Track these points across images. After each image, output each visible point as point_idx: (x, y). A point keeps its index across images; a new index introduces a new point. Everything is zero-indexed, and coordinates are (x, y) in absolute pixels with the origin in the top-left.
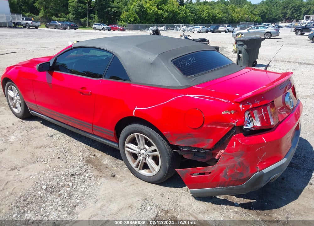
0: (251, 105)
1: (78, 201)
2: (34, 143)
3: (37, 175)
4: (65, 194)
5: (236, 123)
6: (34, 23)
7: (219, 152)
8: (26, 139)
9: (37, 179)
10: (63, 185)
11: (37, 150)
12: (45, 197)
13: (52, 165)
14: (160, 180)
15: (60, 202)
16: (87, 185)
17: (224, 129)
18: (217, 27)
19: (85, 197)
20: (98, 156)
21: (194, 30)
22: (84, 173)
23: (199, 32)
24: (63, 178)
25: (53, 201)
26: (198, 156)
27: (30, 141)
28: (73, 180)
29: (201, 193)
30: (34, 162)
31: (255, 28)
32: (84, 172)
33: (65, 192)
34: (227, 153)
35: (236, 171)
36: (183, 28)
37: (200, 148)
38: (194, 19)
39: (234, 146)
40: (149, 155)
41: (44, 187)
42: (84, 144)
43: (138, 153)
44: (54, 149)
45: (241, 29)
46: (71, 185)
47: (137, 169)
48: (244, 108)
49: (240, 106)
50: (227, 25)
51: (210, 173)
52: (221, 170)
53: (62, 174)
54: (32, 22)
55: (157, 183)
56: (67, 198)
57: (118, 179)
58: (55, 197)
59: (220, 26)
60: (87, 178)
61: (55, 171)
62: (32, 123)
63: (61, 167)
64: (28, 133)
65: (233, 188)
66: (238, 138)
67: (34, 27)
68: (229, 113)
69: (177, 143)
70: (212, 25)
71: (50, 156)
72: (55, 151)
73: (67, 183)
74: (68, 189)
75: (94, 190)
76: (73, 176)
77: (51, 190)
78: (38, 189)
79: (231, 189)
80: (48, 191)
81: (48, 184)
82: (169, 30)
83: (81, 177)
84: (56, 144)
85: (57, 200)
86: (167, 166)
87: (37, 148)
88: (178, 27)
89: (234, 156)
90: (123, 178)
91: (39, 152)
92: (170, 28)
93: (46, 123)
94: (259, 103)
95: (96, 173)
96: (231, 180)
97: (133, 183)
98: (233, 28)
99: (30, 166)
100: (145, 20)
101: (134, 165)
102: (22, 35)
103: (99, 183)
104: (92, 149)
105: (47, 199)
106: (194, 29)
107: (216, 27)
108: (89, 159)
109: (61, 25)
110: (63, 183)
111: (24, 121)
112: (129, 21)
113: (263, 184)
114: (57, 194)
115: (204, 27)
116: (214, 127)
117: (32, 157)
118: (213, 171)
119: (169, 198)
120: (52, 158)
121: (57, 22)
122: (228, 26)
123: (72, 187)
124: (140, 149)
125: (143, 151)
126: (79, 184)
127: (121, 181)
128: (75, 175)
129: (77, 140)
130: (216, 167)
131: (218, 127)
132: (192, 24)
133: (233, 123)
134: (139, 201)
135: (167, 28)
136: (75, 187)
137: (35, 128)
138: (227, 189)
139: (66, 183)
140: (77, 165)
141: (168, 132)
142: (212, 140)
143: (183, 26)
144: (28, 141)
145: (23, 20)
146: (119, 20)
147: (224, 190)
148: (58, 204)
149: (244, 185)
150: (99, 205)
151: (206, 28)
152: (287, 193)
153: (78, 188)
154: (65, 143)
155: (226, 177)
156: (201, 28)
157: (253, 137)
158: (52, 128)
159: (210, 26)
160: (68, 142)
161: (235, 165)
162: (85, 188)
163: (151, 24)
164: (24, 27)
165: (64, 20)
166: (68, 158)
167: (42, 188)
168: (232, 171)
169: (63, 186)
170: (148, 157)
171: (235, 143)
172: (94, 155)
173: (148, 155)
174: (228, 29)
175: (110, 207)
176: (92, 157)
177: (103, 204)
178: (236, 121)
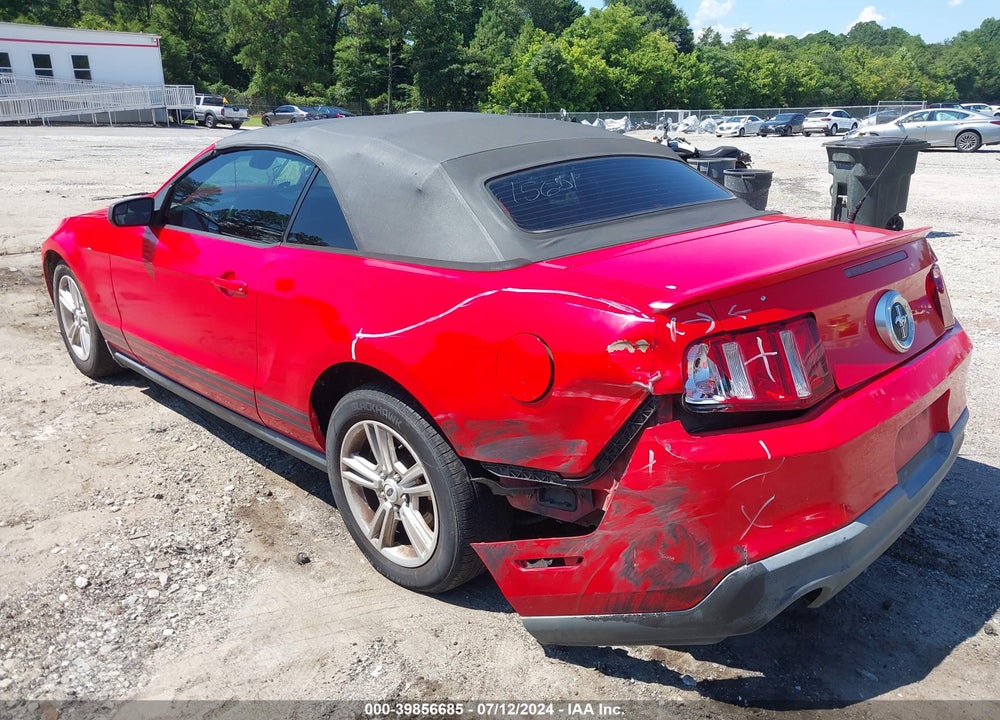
0: (713, 323)
1: (168, 632)
2: (102, 451)
3: (76, 545)
4: (139, 607)
5: (654, 383)
6: (230, 113)
7: (612, 489)
8: (84, 437)
9: (70, 556)
10: (142, 578)
11: (102, 471)
12: (73, 611)
13: (131, 517)
14: (439, 581)
15: (114, 630)
16: (214, 585)
17: (618, 404)
18: (798, 120)
19: (193, 622)
20: (281, 500)
21: (721, 129)
22: (220, 547)
23: (738, 134)
24: (149, 559)
25: (95, 625)
26: (552, 502)
27: (94, 442)
28: (178, 565)
29: (556, 630)
30: (83, 507)
31: (925, 116)
32: (220, 543)
33: (141, 600)
34: (628, 491)
35: (663, 556)
36: (685, 121)
37: (549, 472)
38: (725, 95)
39: (650, 465)
40: (407, 495)
41: (81, 582)
42: (249, 460)
43: (377, 487)
44: (155, 469)
45: (880, 121)
46: (163, 579)
47: (376, 543)
48: (682, 334)
49: (668, 325)
50: (832, 111)
51: (580, 560)
52: (614, 552)
53: (153, 545)
54: (223, 110)
55: (431, 590)
56: (140, 619)
57: (313, 573)
58: (103, 614)
59: (807, 114)
60: (221, 562)
61: (135, 536)
62: (119, 392)
63: (156, 524)
64: (97, 420)
65: (661, 619)
66: (662, 437)
67: (228, 123)
68: (632, 350)
69: (480, 454)
70: (782, 112)
71: (137, 489)
72: (156, 477)
73: (156, 575)
74: (153, 594)
75: (230, 602)
76: (180, 553)
77: (99, 589)
78: (62, 585)
79: (657, 623)
80: (88, 596)
81: (97, 574)
82: (640, 128)
83: (205, 558)
84: (166, 457)
85: (106, 625)
86: (456, 532)
87: (105, 465)
88: (670, 120)
89: (652, 502)
90: (332, 570)
91: (105, 478)
92: (646, 123)
93: (159, 394)
94: (745, 317)
95: (255, 548)
96: (650, 589)
97: (357, 587)
98: (854, 120)
99: (67, 518)
100: (564, 98)
101: (367, 529)
102: (189, 146)
103: (254, 581)
104: (271, 475)
105: (77, 620)
106: (721, 126)
107: (795, 117)
108: (248, 505)
109: (308, 116)
110: (143, 574)
111: (99, 385)
112: (514, 104)
113: (769, 613)
114: (113, 608)
115: (753, 120)
116: (585, 398)
117: (81, 490)
118: (588, 553)
119: (456, 644)
120: (137, 495)
121: (296, 108)
122: (835, 114)
123: (168, 586)
124: (382, 474)
125: (391, 483)
126: (191, 580)
127: (322, 579)
128: (188, 551)
129: (232, 445)
130: (597, 540)
131: (598, 398)
132: (718, 108)
133: (641, 384)
134: (355, 644)
135: (633, 124)
136: (175, 586)
137: (122, 405)
138: (641, 621)
139: (152, 573)
140: (207, 523)
141: (449, 415)
142: (583, 443)
143: (686, 116)
144: (88, 443)
145: (198, 103)
146: (485, 101)
147: (631, 624)
148: (105, 638)
149: (697, 611)
150: (225, 648)
151: (761, 121)
152: (890, 655)
153: (184, 590)
154: (192, 454)
155: (632, 576)
156: (744, 121)
157: (725, 437)
158: (173, 408)
159: (775, 113)
160: (204, 449)
161: (659, 536)
162: (204, 593)
163: (584, 110)
164: (202, 124)
165: (319, 103)
166: (185, 500)
167: (74, 583)
168: (649, 555)
169: (141, 583)
170: (405, 503)
171: (651, 453)
172: (270, 494)
173: (404, 497)
174: (835, 125)
175: (257, 656)
176: (260, 499)
177: (237, 647)
178: (654, 378)
